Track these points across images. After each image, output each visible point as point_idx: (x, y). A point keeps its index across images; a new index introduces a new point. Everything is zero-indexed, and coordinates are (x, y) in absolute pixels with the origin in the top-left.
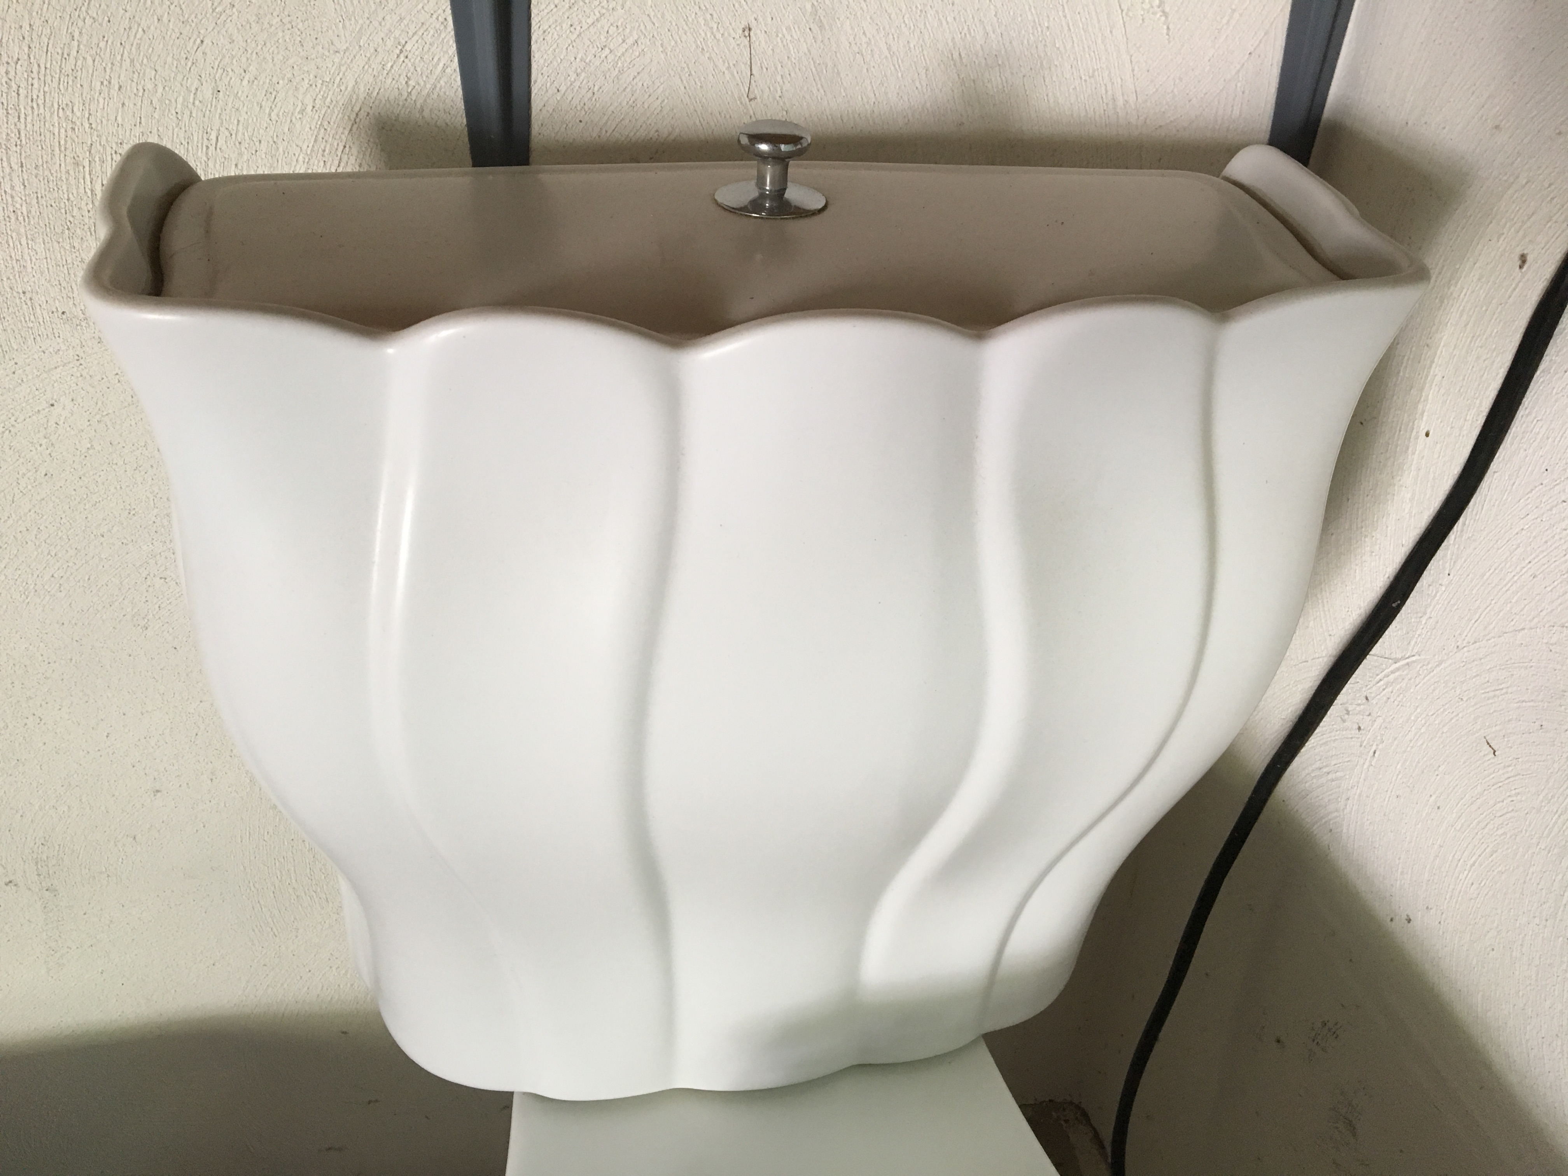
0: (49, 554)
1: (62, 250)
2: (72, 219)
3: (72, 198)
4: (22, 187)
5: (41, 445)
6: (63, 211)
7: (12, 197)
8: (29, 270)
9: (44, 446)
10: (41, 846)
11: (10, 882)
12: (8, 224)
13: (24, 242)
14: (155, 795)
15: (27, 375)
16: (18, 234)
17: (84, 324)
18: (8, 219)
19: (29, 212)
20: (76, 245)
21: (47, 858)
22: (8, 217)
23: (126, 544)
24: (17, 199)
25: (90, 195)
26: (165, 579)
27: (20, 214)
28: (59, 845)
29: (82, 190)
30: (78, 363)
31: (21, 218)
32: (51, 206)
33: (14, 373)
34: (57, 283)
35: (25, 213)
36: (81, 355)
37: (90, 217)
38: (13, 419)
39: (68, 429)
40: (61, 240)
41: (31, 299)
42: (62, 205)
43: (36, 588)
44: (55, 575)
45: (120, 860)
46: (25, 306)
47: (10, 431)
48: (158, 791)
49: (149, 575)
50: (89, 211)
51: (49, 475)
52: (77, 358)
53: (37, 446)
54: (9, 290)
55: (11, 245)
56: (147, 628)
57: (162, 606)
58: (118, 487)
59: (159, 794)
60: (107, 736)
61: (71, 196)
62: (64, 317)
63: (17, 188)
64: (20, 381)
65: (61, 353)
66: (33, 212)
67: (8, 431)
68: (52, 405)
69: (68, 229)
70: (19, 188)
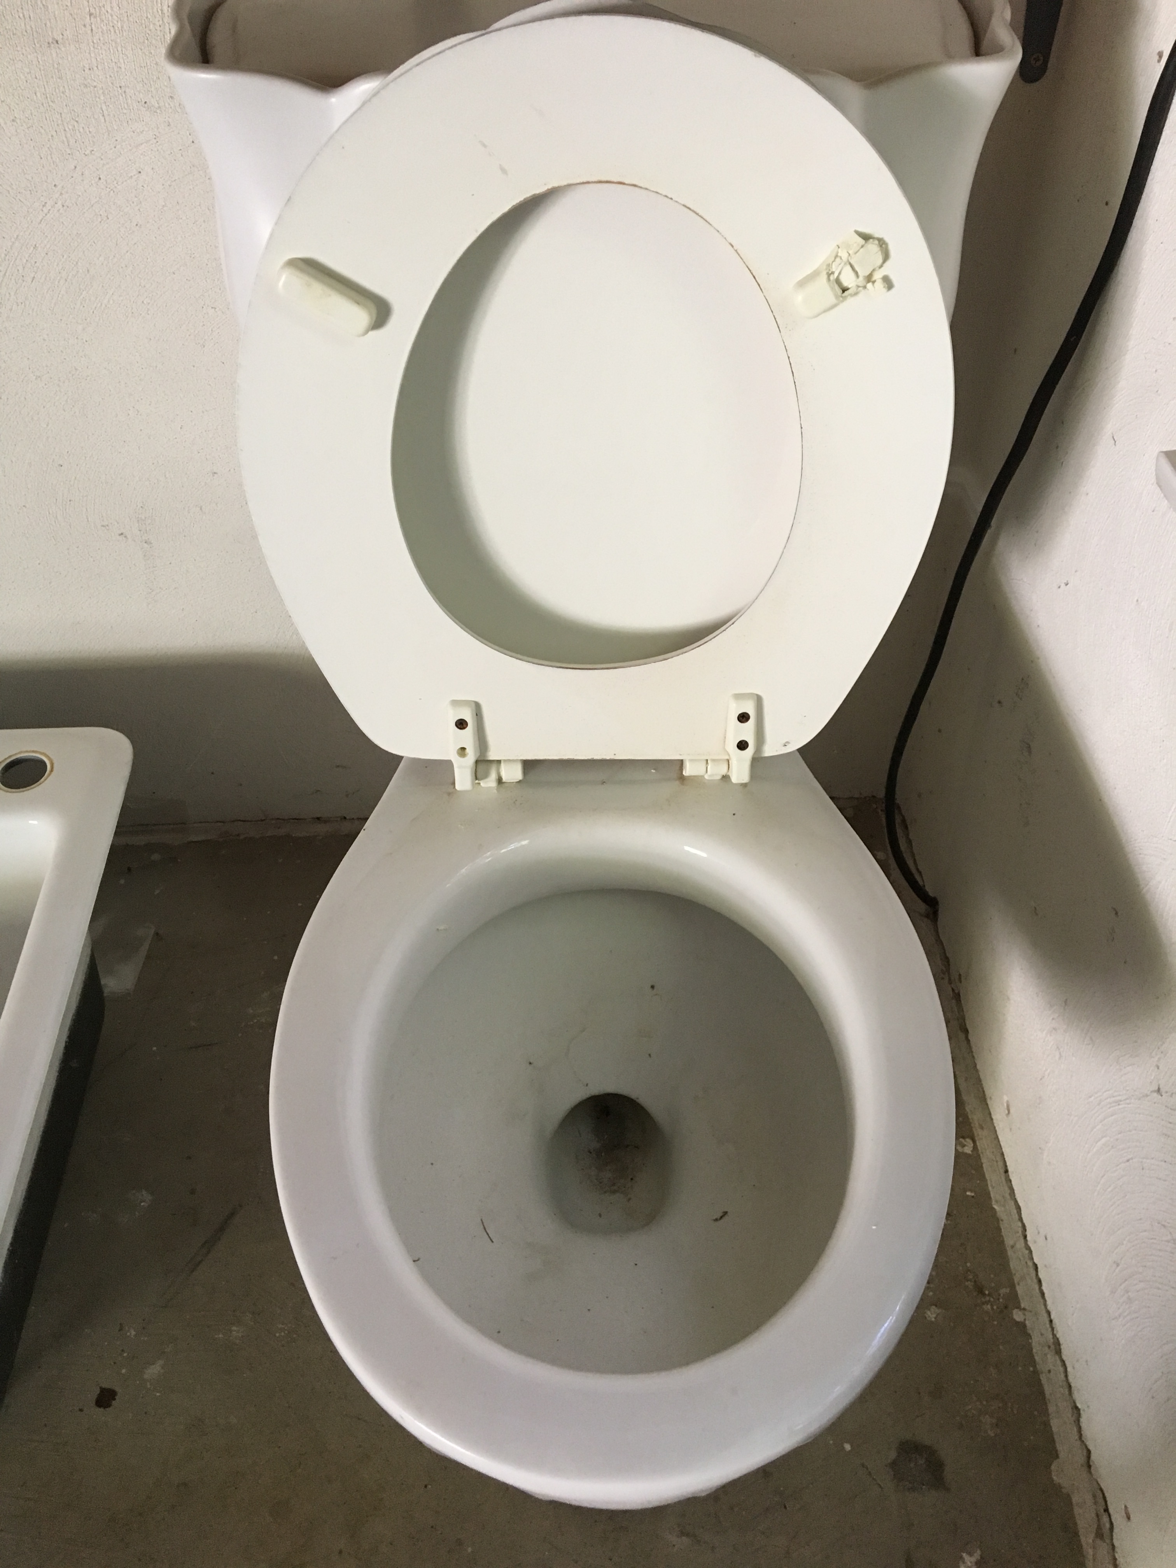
0: (140, 285)
1: (144, 55)
2: (149, 32)
3: (149, 17)
4: (118, 8)
5: (133, 203)
6: (144, 26)
7: (112, 16)
8: (123, 70)
9: (135, 203)
10: (141, 509)
11: (122, 534)
12: (109, 36)
13: (120, 49)
14: (213, 476)
15: (123, 149)
16: (116, 43)
17: (158, 111)
18: (109, 32)
19: (122, 27)
20: (152, 51)
21: (145, 518)
22: (110, 30)
23: (189, 281)
24: (115, 17)
25: (160, 14)
26: (215, 308)
27: (116, 28)
28: (153, 509)
29: (155, 10)
30: (155, 141)
31: (117, 31)
32: (136, 22)
33: (115, 147)
34: (141, 80)
35: (120, 28)
36: (157, 134)
37: (161, 31)
38: (115, 182)
39: (150, 190)
40: (143, 48)
41: (125, 92)
42: (143, 22)
43: (133, 311)
44: (145, 302)
45: (192, 524)
46: (121, 97)
47: (114, 192)
48: (215, 473)
49: (204, 305)
50: (160, 26)
51: (139, 225)
52: (154, 137)
53: (131, 203)
54: (110, 84)
55: (112, 51)
56: (204, 347)
57: (214, 330)
58: (183, 236)
59: (216, 475)
60: (181, 428)
61: (148, 15)
62: (146, 105)
63: (115, 9)
64: (119, 154)
65: (144, 132)
66: (125, 27)
67: (112, 192)
68: (140, 172)
69: (147, 39)
70: (116, 9)
